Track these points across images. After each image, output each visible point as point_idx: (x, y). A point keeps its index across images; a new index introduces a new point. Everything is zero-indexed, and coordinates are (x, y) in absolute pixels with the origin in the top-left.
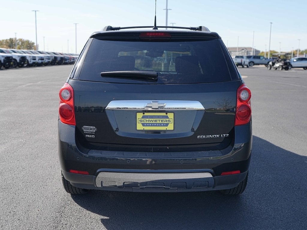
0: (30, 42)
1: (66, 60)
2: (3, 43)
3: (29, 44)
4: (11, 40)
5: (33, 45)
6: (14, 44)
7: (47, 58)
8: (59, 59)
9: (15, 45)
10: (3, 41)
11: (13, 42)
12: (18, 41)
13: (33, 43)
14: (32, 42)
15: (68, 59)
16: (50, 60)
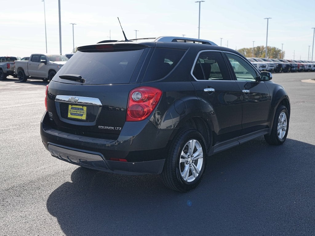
0: (276, 49)
1: (293, 67)
2: (251, 51)
3: (275, 51)
4: (259, 48)
5: (280, 53)
6: (260, 51)
7: (270, 65)
8: (284, 66)
9: (261, 53)
10: (251, 49)
11: (260, 50)
12: (265, 49)
13: (280, 51)
14: (278, 49)
15: (296, 67)
16: (273, 68)
